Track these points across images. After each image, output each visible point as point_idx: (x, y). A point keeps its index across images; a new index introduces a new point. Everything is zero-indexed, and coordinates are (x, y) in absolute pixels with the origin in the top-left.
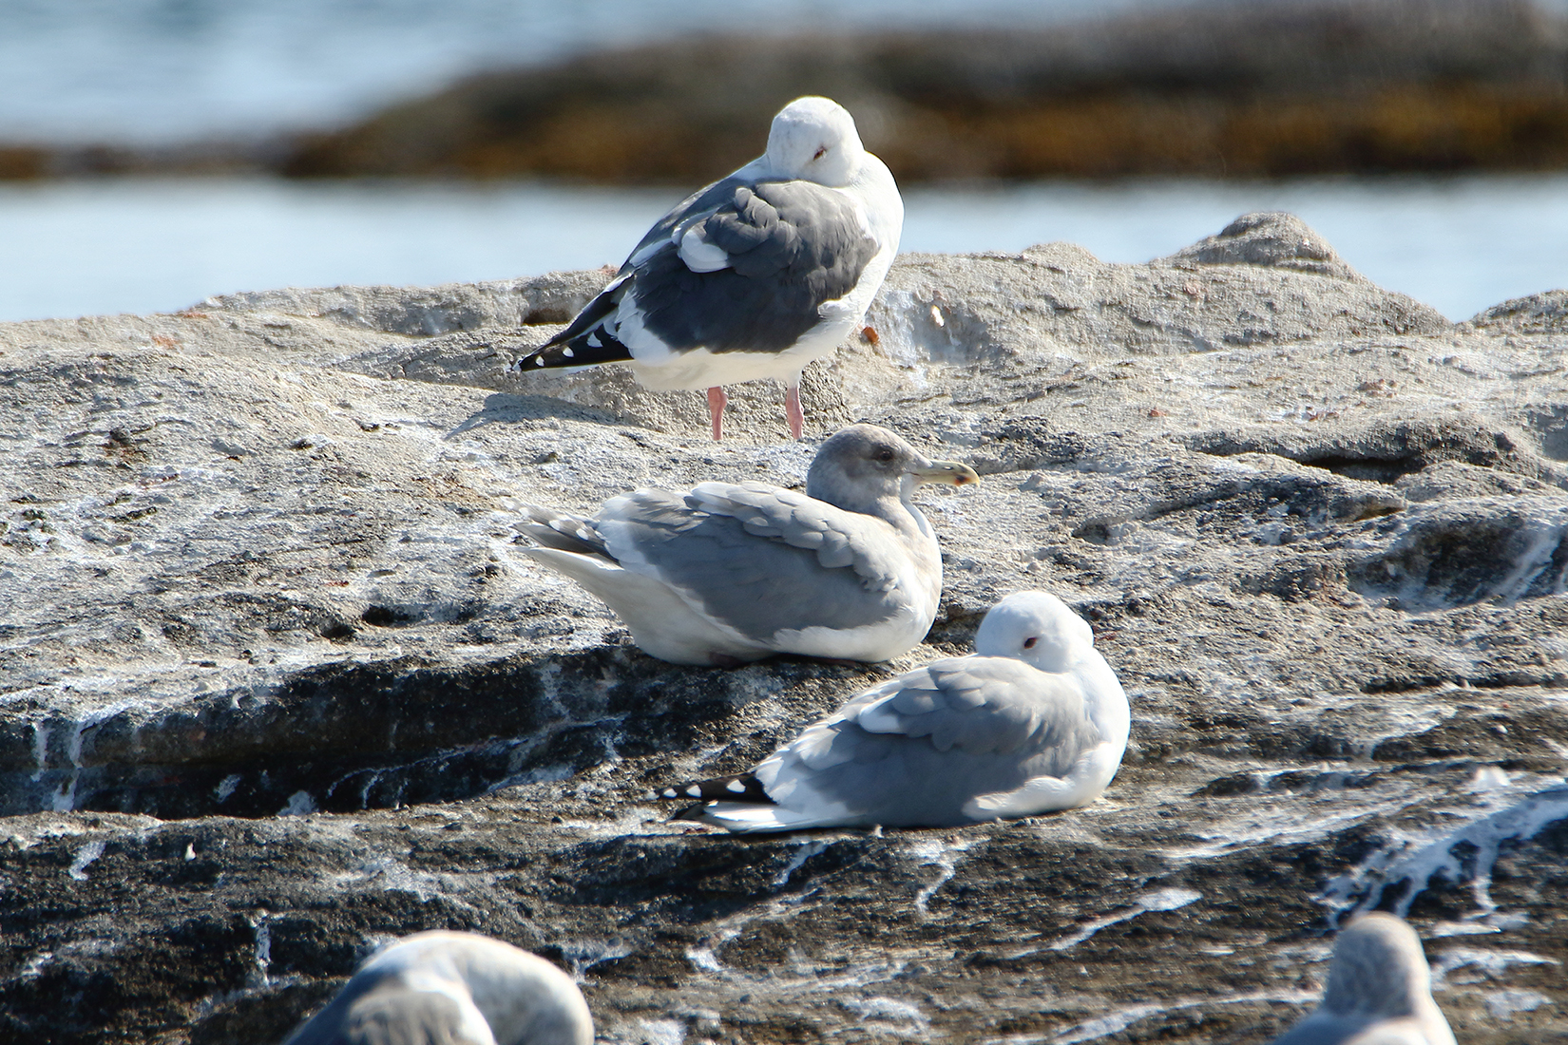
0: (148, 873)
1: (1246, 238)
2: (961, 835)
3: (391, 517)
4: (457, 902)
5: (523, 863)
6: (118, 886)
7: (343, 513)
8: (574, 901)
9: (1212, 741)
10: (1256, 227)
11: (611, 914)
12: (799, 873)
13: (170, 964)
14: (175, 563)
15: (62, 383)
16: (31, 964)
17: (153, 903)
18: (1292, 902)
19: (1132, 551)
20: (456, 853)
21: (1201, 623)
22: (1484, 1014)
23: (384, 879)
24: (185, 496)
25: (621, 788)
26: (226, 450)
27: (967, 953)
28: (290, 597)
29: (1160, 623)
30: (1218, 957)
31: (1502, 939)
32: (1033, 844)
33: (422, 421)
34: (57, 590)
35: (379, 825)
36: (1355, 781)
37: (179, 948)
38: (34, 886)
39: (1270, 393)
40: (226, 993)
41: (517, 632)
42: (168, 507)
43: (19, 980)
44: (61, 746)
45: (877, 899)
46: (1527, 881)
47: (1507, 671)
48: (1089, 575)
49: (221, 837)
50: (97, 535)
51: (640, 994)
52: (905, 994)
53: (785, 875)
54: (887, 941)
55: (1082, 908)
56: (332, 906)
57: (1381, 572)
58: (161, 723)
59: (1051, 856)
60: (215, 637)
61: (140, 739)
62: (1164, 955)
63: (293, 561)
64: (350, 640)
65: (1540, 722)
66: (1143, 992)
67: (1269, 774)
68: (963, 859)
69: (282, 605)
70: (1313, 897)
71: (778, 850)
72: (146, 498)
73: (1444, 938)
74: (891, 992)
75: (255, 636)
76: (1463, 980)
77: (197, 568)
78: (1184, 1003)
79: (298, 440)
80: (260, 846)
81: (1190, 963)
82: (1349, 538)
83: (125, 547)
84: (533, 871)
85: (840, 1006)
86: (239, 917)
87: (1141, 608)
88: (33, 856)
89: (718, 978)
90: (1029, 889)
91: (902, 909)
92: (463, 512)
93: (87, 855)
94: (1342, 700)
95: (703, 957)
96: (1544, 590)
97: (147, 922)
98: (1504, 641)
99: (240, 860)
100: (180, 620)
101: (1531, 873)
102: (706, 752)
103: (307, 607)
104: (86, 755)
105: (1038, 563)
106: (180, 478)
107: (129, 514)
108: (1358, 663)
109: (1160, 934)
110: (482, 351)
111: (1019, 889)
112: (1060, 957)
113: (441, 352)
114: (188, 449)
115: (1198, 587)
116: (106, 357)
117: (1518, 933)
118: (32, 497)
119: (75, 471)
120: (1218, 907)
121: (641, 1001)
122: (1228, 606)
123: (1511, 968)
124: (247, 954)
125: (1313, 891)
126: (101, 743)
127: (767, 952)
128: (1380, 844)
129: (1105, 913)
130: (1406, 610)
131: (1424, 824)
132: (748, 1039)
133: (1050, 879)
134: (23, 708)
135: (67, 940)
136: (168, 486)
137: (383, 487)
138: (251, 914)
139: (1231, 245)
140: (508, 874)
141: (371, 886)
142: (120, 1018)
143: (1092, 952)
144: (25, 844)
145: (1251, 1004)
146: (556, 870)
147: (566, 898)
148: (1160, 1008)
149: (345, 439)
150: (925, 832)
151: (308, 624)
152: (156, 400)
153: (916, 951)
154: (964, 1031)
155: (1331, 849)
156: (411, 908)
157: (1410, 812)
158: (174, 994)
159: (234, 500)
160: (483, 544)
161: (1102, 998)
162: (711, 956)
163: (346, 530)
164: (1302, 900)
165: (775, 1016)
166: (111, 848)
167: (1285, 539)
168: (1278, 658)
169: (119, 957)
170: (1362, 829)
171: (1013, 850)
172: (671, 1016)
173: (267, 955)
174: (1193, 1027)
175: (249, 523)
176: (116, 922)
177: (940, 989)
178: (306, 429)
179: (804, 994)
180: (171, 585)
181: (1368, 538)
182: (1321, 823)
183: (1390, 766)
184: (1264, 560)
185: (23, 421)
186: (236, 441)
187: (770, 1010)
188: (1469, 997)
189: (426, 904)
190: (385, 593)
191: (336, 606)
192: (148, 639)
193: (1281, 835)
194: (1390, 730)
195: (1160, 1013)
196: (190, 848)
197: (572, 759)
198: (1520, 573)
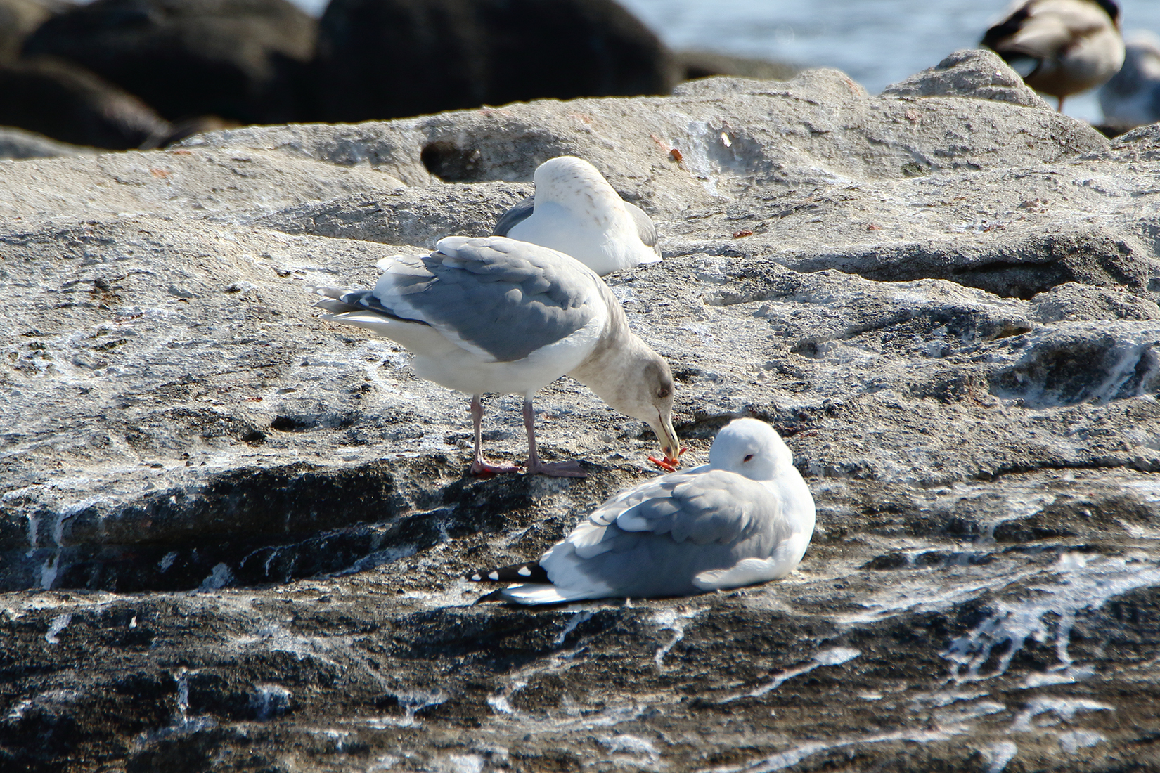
0: (103, 638)
1: (955, 70)
2: (690, 605)
3: (295, 347)
4: (324, 659)
5: (374, 628)
6: (80, 648)
7: (261, 343)
8: (410, 656)
9: (878, 524)
10: (963, 61)
11: (437, 666)
12: (573, 635)
13: (117, 709)
14: (138, 383)
15: (61, 243)
16: (16, 709)
17: (106, 661)
18: (926, 658)
19: (835, 363)
20: (325, 621)
21: (880, 422)
22: (1058, 750)
23: (272, 642)
24: (147, 330)
25: (450, 563)
26: (179, 294)
27: (691, 698)
28: (219, 411)
29: (850, 422)
30: (870, 702)
31: (1073, 690)
32: (741, 613)
33: (322, 268)
34: (51, 405)
35: (270, 599)
36: (976, 559)
37: (123, 696)
38: (20, 648)
39: (956, 211)
40: (156, 729)
41: (383, 436)
42: (135, 339)
43: (7, 722)
44: (48, 531)
45: (627, 656)
46: (1095, 641)
47: (1101, 456)
48: (800, 384)
49: (156, 611)
50: (83, 361)
51: (452, 733)
52: (643, 732)
53: (562, 636)
54: (634, 688)
55: (775, 662)
56: (234, 663)
57: (1012, 380)
58: (119, 515)
59: (753, 621)
60: (163, 443)
61: (104, 526)
62: (831, 700)
63: (222, 381)
64: (262, 443)
65: (1116, 507)
66: (814, 731)
67: (916, 553)
68: (691, 624)
69: (213, 418)
70: (941, 654)
71: (558, 617)
72: (119, 332)
73: (1031, 689)
74: (635, 730)
75: (193, 442)
76: (1044, 722)
77: (153, 387)
78: (843, 742)
79: (230, 285)
80: (184, 617)
81: (849, 707)
82: (990, 352)
83: (102, 371)
84: (381, 634)
85: (596, 742)
86: (166, 673)
87: (836, 411)
88: (19, 625)
89: (510, 719)
90: (737, 648)
91: (645, 664)
92: (348, 342)
93: (59, 624)
94: (973, 490)
95: (500, 703)
96: (1129, 393)
97: (100, 676)
98: (1098, 433)
99: (169, 627)
100: (138, 430)
101: (1098, 635)
102: (513, 534)
103: (231, 419)
104: (65, 538)
105: (765, 373)
106: (144, 316)
107: (106, 345)
108: (992, 452)
109: (829, 683)
110: (371, 208)
111: (730, 648)
112: (756, 702)
113: (341, 209)
114: (151, 294)
115: (878, 393)
116: (93, 223)
117: (1086, 684)
118: (37, 332)
119: (68, 311)
120: (873, 662)
121: (452, 741)
122: (900, 408)
123: (1079, 713)
124: (172, 701)
125: (942, 649)
126: (76, 529)
127: (546, 698)
128: (990, 613)
129: (791, 667)
130: (1030, 408)
131: (1022, 598)
132: (530, 769)
133: (752, 640)
134: (20, 503)
135: (43, 690)
136: (135, 323)
137: (291, 322)
138: (175, 671)
139: (944, 76)
140: (362, 637)
141: (262, 648)
142: (79, 750)
143: (779, 698)
144: (15, 616)
145: (890, 742)
146: (398, 633)
147: (404, 654)
148: (824, 746)
149: (265, 284)
150: (665, 601)
151: (231, 431)
152: (128, 256)
153: (654, 696)
154: (684, 762)
155: (954, 617)
156: (291, 664)
157: (1012, 589)
158: (118, 731)
159: (183, 333)
160: (360, 367)
161: (785, 735)
162: (505, 702)
163: (262, 357)
164: (933, 657)
165: (549, 750)
166: (76, 619)
167: (945, 353)
168: (934, 449)
169: (80, 703)
170: (977, 602)
171: (726, 617)
172: (473, 752)
173: (186, 700)
174: (848, 761)
175: (193, 351)
176: (78, 675)
177: (669, 728)
178: (236, 277)
179: (571, 732)
180: (135, 402)
181: (1004, 353)
182: (950, 594)
183: (1002, 548)
184: (929, 369)
185: (32, 273)
186: (185, 287)
187: (545, 746)
188: (1047, 737)
189: (302, 661)
190: (288, 406)
191: (252, 418)
192: (115, 445)
193: (920, 604)
194: (1007, 514)
195: (824, 750)
196: (134, 620)
197: (416, 540)
198: (1112, 381)
